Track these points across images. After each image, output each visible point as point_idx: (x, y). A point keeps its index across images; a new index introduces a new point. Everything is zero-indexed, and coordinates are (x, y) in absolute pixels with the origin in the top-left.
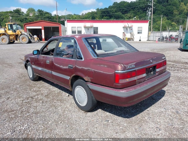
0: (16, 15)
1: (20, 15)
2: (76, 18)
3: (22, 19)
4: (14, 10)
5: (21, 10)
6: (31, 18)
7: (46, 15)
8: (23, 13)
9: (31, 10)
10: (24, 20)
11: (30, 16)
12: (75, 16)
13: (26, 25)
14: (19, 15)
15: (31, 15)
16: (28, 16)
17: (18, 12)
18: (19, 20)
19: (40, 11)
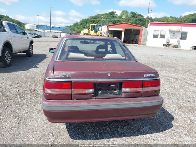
0: (110, 17)
1: (114, 17)
2: (171, 21)
3: (114, 21)
4: (109, 13)
5: (115, 12)
6: (123, 20)
7: (138, 17)
8: (117, 15)
9: (124, 12)
10: (117, 22)
11: (122, 18)
12: (171, 19)
13: (109, 27)
14: (112, 18)
15: (124, 17)
16: (120, 18)
17: (112, 14)
18: (112, 22)
19: (133, 14)
